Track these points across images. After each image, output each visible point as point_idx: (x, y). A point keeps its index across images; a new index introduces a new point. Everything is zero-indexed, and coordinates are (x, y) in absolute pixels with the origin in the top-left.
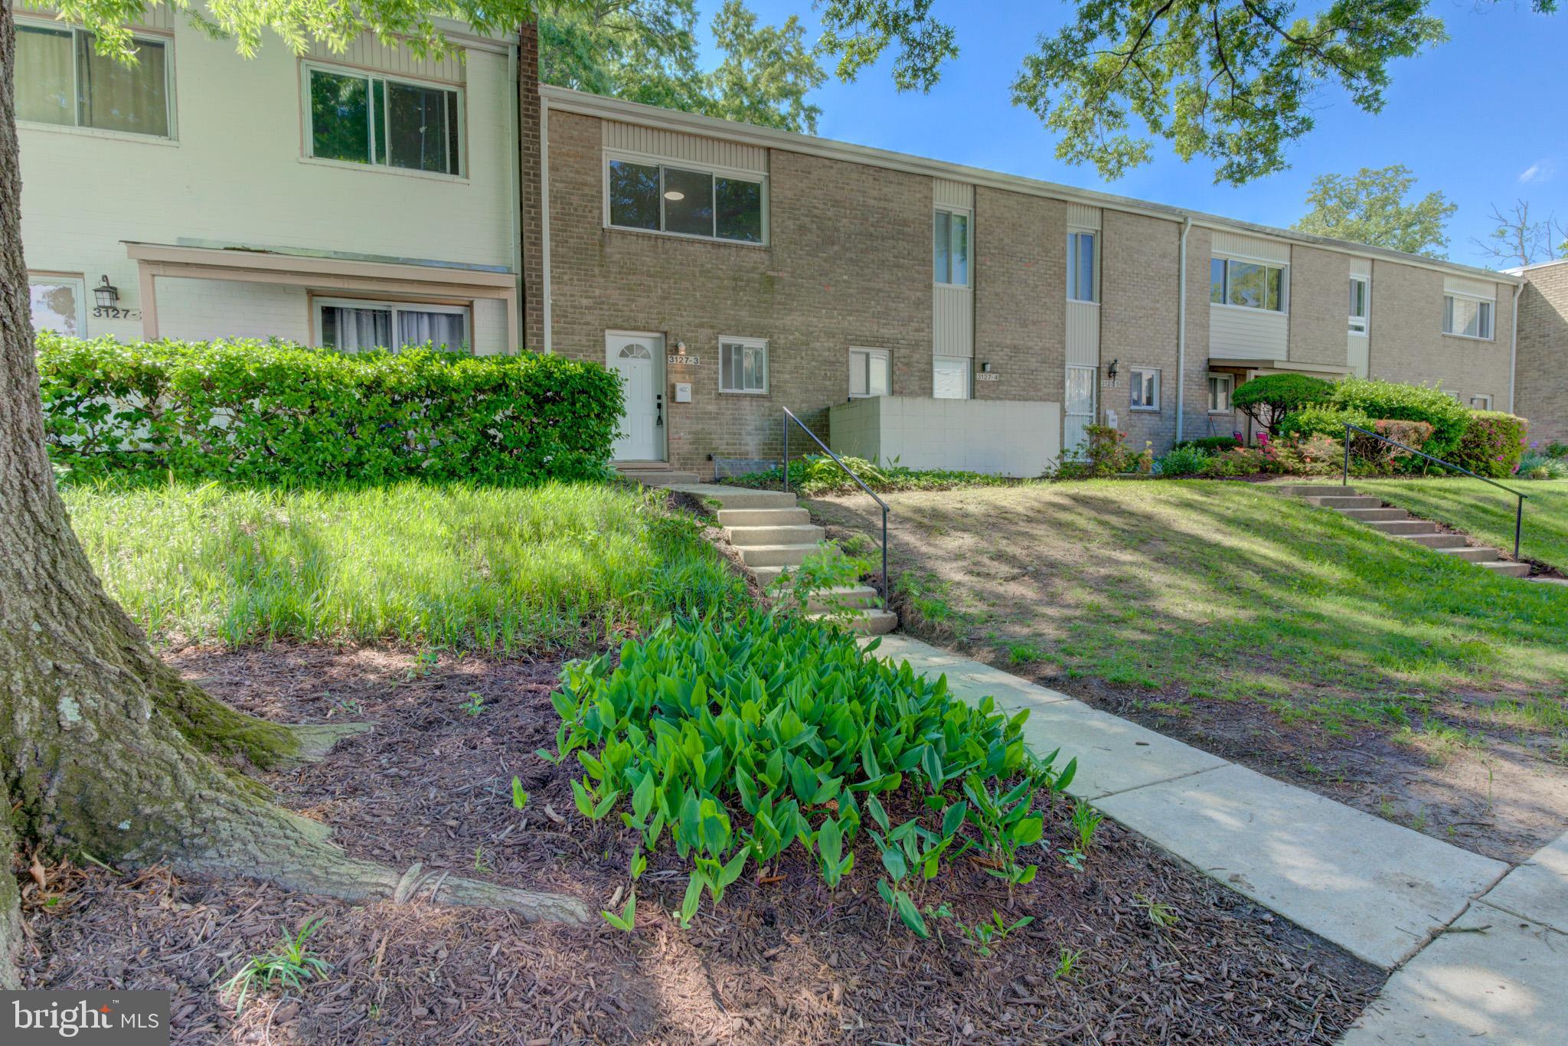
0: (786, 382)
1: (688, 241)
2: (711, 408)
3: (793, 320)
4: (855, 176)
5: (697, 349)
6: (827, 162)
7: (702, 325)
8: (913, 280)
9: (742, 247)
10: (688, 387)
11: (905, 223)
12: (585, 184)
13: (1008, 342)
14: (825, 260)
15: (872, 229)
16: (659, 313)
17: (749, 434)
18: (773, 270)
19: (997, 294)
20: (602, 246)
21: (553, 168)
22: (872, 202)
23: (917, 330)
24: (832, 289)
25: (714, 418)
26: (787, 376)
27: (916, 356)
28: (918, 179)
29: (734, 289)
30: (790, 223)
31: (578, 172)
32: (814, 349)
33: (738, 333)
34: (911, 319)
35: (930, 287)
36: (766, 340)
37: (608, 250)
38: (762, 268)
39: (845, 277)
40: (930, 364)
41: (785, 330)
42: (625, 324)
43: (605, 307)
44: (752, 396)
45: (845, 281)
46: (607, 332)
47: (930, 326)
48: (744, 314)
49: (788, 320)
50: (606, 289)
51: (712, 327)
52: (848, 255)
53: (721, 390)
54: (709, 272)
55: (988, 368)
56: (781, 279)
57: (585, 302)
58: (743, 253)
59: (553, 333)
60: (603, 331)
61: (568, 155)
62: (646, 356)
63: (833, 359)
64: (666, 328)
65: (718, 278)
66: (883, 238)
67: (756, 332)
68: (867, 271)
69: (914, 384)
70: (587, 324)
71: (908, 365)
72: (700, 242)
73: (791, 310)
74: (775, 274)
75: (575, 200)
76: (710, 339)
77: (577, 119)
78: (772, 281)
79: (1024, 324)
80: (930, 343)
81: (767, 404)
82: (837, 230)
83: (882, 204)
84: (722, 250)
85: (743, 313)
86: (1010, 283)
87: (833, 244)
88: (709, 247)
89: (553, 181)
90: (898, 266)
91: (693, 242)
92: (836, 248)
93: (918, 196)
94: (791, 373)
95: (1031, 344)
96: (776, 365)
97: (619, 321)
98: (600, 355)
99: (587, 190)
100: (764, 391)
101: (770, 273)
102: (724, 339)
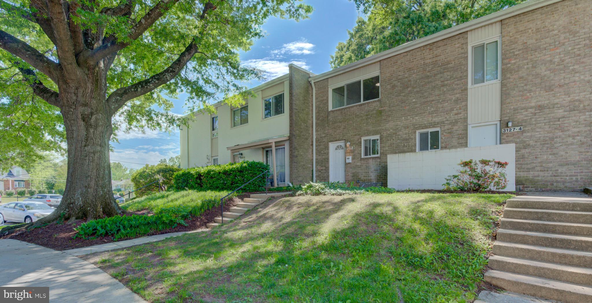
0: (386, 151)
1: (351, 107)
2: (359, 164)
3: (390, 125)
4: (419, 53)
5: (354, 144)
6: (405, 54)
7: (356, 135)
8: (454, 89)
9: (369, 103)
10: (350, 157)
11: (449, 63)
12: (324, 100)
13: (533, 104)
14: (404, 96)
15: (428, 74)
16: (343, 134)
17: (372, 172)
18: (382, 107)
19: (522, 78)
20: (328, 117)
21: (316, 99)
22: (428, 61)
23: (456, 114)
24: (407, 108)
25: (359, 167)
26: (387, 148)
27: (455, 128)
28: (457, 37)
29: (367, 119)
30: (389, 87)
31: (322, 97)
32: (399, 135)
33: (368, 135)
34: (452, 110)
35: (466, 89)
36: (379, 135)
37: (329, 118)
38: (377, 108)
39: (414, 100)
40: (466, 130)
41: (386, 130)
42: (333, 140)
43: (328, 135)
44: (373, 158)
45: (414, 102)
46: (330, 144)
47: (466, 110)
48: (371, 128)
49: (387, 126)
50: (328, 130)
51: (359, 135)
52: (415, 90)
53: (363, 156)
54: (358, 115)
55: (510, 124)
56: (385, 110)
57: (323, 135)
58: (370, 104)
59: (316, 146)
60: (328, 143)
61: (320, 93)
62: (342, 148)
63: (407, 138)
64: (345, 138)
65: (361, 117)
66: (435, 75)
67: (375, 133)
68: (425, 94)
69: (455, 142)
70: (324, 142)
71: (450, 133)
72: (355, 106)
73: (389, 121)
74: (382, 109)
75: (321, 106)
76: (358, 139)
77: (322, 82)
78: (381, 112)
79: (550, 89)
80: (466, 119)
81: (379, 160)
82: (410, 81)
83: (434, 60)
84: (363, 106)
85: (370, 127)
86: (534, 67)
87: (408, 88)
88: (358, 107)
89: (316, 102)
90: (443, 86)
91: (353, 107)
92: (409, 89)
93: (457, 45)
94: (389, 146)
95: (556, 101)
96: (383, 144)
97: (332, 139)
98: (327, 150)
99: (324, 102)
100: (379, 155)
101: (380, 109)
102: (363, 139)
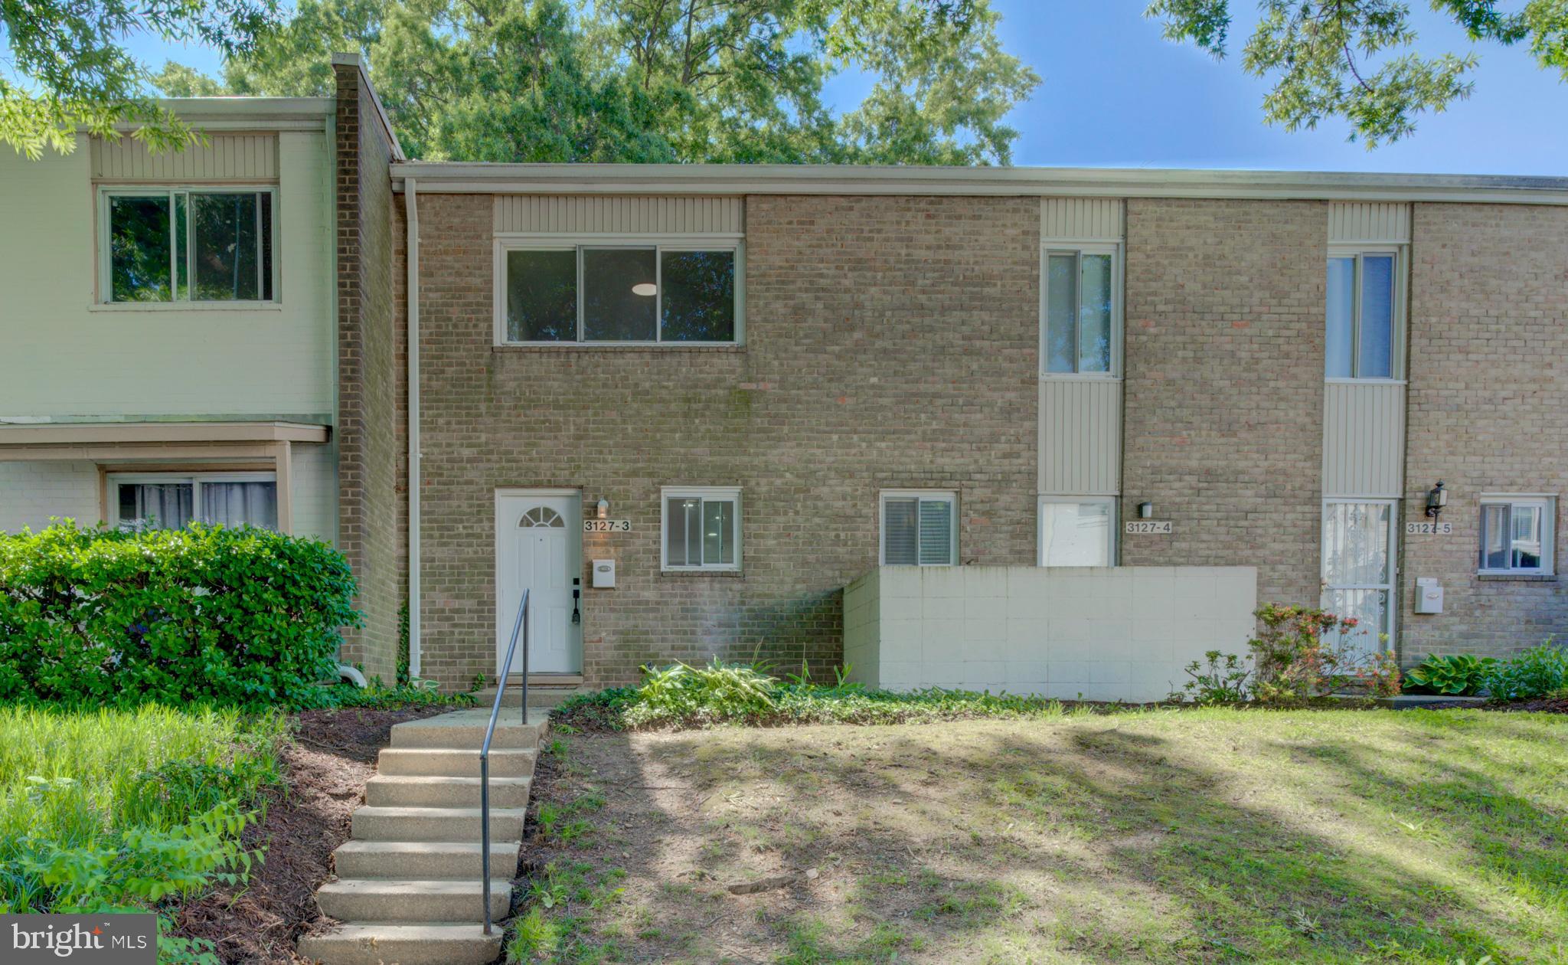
0: (768, 551)
1: (615, 351)
2: (650, 595)
3: (784, 455)
4: (892, 216)
5: (626, 508)
6: (844, 202)
7: (635, 473)
8: (1000, 373)
9: (699, 350)
10: (611, 564)
11: (987, 280)
12: (469, 289)
13: (1194, 464)
14: (839, 357)
15: (923, 298)
16: (571, 460)
17: (708, 632)
18: (750, 380)
19: (1170, 382)
20: (490, 372)
21: (426, 273)
22: (921, 254)
23: (1005, 456)
24: (850, 402)
25: (653, 610)
26: (771, 542)
27: (1005, 499)
28: (1010, 204)
29: (686, 415)
30: (779, 306)
31: (459, 274)
32: (818, 498)
33: (691, 481)
34: (994, 438)
35: (1034, 381)
36: (738, 489)
37: (500, 377)
38: (731, 380)
39: (874, 380)
40: (1033, 510)
41: (768, 471)
42: (523, 480)
43: (495, 457)
44: (713, 575)
45: (873, 386)
46: (498, 492)
47: (1033, 447)
48: (702, 453)
49: (773, 455)
50: (495, 431)
51: (651, 475)
52: (879, 344)
53: (664, 567)
54: (647, 393)
55: (1148, 511)
56: (762, 392)
57: (466, 452)
58: (701, 359)
59: (422, 498)
60: (491, 491)
61: (446, 252)
62: (559, 522)
63: (850, 512)
64: (582, 481)
65: (661, 401)
66: (944, 310)
67: (725, 477)
68: (912, 366)
69: (1001, 544)
70: (470, 482)
71: (989, 514)
72: (633, 350)
73: (780, 439)
74: (753, 386)
75: (455, 313)
76: (647, 494)
77: (459, 200)
78: (747, 398)
79: (1228, 430)
80: (1032, 476)
81: (737, 586)
82: (859, 306)
83: (942, 255)
84: (668, 359)
85: (699, 450)
86: (1198, 360)
87: (852, 329)
88: (647, 357)
89: (423, 292)
90: (967, 352)
91: (622, 352)
92: (857, 335)
93: (1011, 232)
94: (778, 537)
95: (1242, 464)
96: (753, 526)
97: (513, 476)
98: (486, 524)
99: (471, 297)
100: (734, 566)
101: (743, 386)
102: (668, 492)
